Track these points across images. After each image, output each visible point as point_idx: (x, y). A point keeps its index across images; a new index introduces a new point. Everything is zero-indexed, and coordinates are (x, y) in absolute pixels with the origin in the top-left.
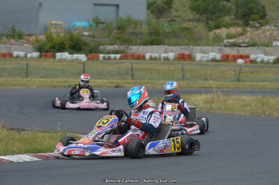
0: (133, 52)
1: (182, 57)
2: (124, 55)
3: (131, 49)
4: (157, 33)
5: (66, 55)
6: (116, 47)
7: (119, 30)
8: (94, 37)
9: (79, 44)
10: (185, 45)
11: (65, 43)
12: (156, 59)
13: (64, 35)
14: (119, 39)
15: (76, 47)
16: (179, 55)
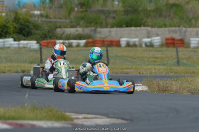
0: (103, 36)
1: (171, 43)
2: (90, 40)
3: (100, 32)
4: (135, 11)
5: (10, 41)
6: (80, 30)
7: (81, 7)
8: (47, 17)
9: (28, 27)
10: (175, 26)
11: (8, 25)
12: (135, 45)
13: (7, 15)
14: (83, 19)
15: (23, 30)
16: (167, 39)
